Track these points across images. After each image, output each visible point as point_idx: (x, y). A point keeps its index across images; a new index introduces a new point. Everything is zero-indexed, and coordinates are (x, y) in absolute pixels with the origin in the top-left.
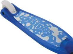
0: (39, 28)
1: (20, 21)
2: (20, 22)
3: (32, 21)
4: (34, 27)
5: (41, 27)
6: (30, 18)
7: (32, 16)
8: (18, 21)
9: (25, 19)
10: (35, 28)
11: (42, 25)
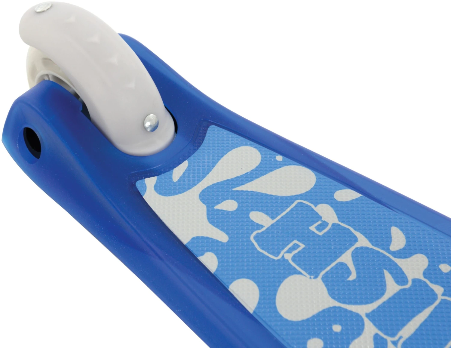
2: (209, 260)
3: (347, 258)
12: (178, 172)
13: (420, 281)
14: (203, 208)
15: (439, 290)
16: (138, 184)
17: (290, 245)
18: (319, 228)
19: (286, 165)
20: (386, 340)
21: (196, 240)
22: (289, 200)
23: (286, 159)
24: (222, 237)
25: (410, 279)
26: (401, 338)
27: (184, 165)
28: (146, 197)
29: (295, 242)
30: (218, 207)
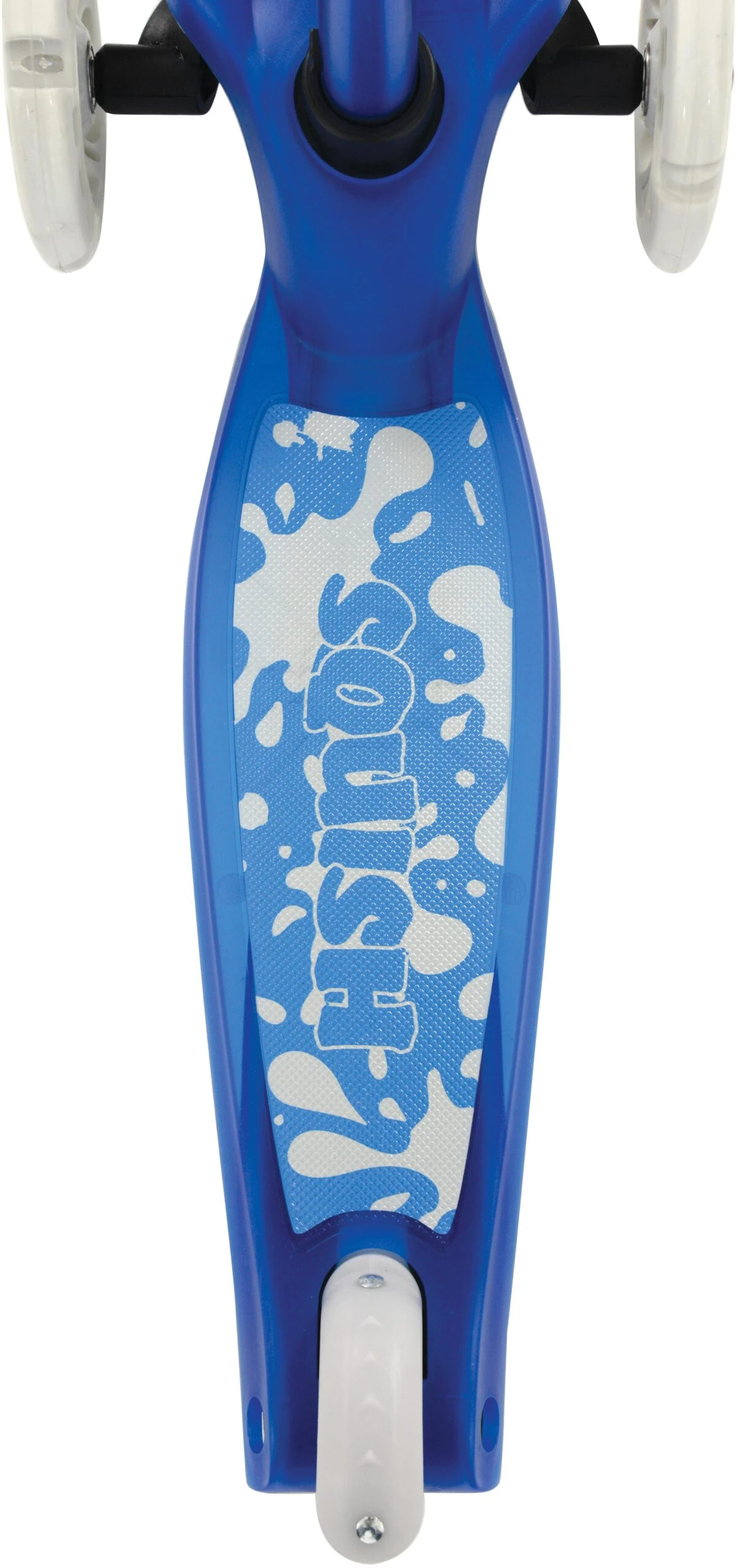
0: (398, 777)
1: (453, 1086)
2: (471, 1066)
3: (354, 942)
4: (417, 856)
5: (359, 779)
6: (312, 1010)
7: (270, 1011)
8: (468, 1113)
9: (378, 1065)
10: (427, 815)
11: (319, 786)
12: (391, 1203)
13: (321, 862)
14: (417, 1133)
15: (317, 838)
16: (446, 1229)
17: (385, 1006)
18: (338, 997)
19: (279, 1103)
20: (417, 835)
21: (459, 1103)
22: (328, 1059)
23: (272, 1111)
24: (434, 1079)
25: (326, 871)
26: (401, 825)
27: (376, 1207)
28: (454, 1205)
29: (376, 1005)
30: (401, 1118)
